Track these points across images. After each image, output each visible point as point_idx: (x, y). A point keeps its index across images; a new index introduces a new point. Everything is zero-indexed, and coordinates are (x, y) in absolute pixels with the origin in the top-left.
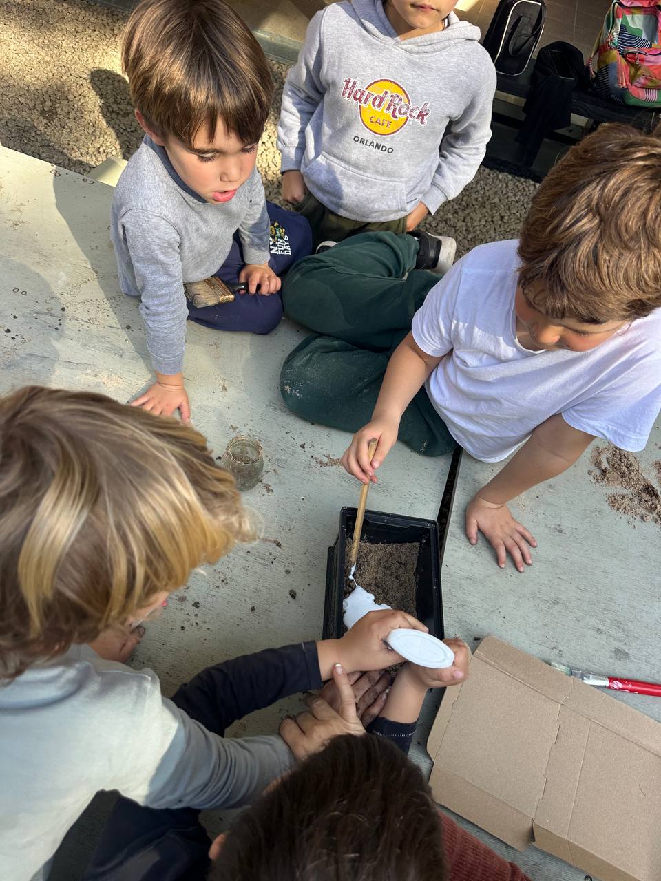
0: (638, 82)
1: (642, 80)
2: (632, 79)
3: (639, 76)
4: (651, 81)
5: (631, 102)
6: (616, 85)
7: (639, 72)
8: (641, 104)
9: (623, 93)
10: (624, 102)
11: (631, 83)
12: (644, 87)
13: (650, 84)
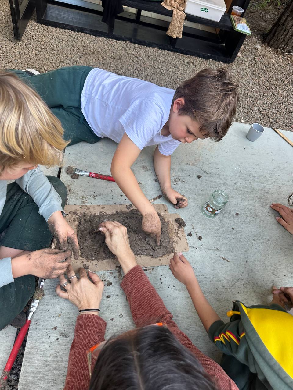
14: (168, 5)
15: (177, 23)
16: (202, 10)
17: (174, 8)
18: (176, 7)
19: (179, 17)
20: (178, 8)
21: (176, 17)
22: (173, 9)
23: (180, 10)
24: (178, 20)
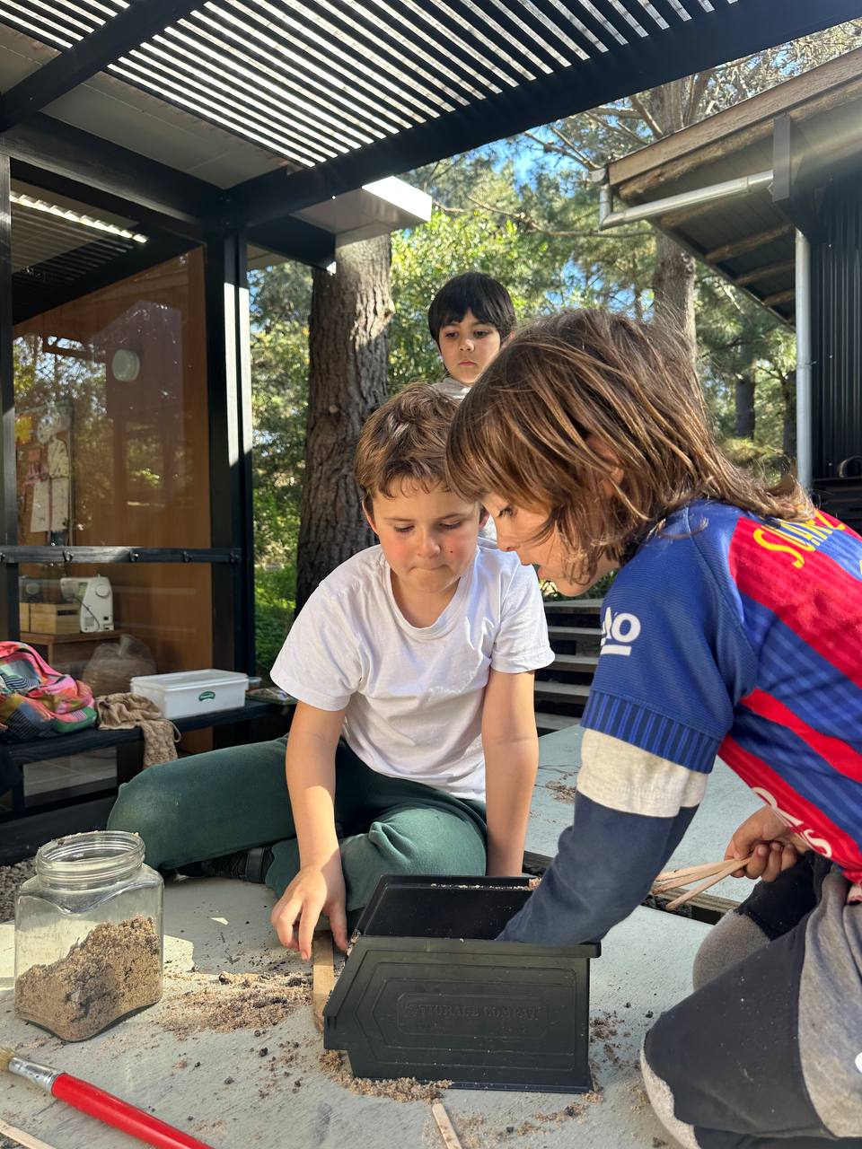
0: (61, 709)
1: (64, 705)
2: (53, 709)
3: (58, 703)
4: (72, 702)
5: (67, 729)
6: (42, 720)
7: (56, 700)
8: (76, 727)
9: (53, 726)
10: (58, 733)
11: (54, 712)
12: (70, 711)
13: (73, 706)
14: (119, 722)
15: (161, 746)
16: (201, 700)
17: (138, 720)
18: (141, 718)
19: (161, 731)
20: (146, 718)
21: (154, 735)
22: (138, 723)
23: (154, 720)
24: (161, 739)
